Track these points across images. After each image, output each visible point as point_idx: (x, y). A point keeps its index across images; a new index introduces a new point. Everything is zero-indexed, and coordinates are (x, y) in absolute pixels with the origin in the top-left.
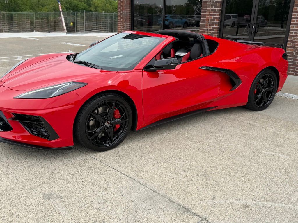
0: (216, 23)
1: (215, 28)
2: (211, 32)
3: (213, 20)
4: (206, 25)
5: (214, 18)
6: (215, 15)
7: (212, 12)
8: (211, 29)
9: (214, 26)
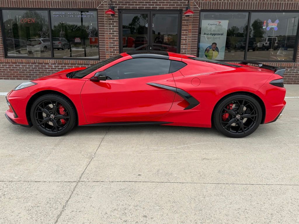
0: (116, 45)
1: (116, 50)
2: (112, 54)
3: (113, 43)
4: (107, 48)
5: (113, 41)
6: (114, 38)
7: (110, 36)
8: (112, 51)
9: (115, 49)
